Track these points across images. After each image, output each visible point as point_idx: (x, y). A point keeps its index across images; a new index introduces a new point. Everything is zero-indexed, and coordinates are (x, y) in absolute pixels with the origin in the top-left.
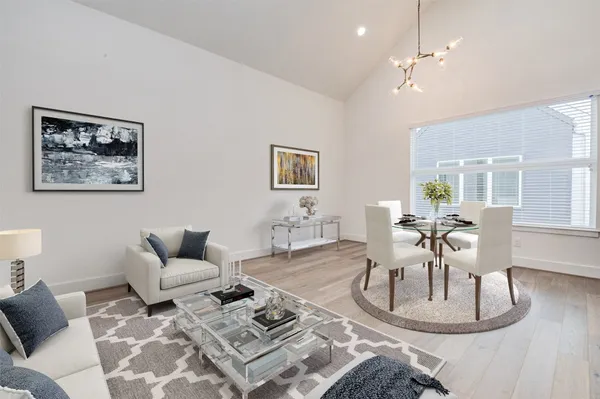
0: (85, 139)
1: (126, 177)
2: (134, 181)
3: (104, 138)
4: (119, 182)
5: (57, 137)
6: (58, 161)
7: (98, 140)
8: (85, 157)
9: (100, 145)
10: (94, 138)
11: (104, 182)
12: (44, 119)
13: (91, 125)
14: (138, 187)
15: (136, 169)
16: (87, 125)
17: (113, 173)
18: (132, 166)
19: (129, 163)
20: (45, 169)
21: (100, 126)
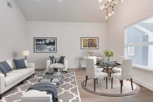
0: (43, 42)
1: (52, 49)
2: (54, 50)
3: (47, 42)
4: (51, 50)
5: (38, 42)
6: (39, 47)
7: (46, 42)
8: (44, 46)
9: (47, 43)
10: (45, 42)
11: (48, 51)
12: (36, 40)
13: (45, 39)
14: (55, 51)
15: (55, 48)
16: (44, 40)
17: (49, 49)
18: (54, 47)
19: (53, 47)
20: (36, 48)
21: (47, 39)
